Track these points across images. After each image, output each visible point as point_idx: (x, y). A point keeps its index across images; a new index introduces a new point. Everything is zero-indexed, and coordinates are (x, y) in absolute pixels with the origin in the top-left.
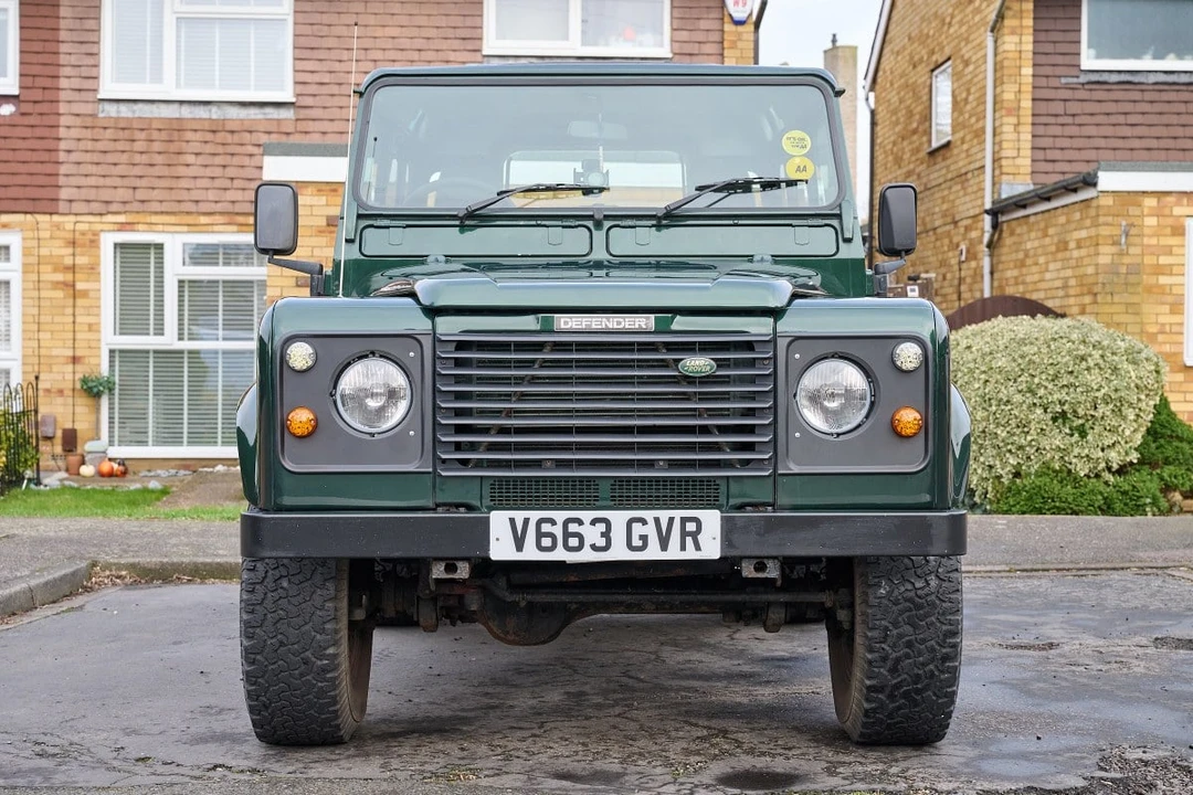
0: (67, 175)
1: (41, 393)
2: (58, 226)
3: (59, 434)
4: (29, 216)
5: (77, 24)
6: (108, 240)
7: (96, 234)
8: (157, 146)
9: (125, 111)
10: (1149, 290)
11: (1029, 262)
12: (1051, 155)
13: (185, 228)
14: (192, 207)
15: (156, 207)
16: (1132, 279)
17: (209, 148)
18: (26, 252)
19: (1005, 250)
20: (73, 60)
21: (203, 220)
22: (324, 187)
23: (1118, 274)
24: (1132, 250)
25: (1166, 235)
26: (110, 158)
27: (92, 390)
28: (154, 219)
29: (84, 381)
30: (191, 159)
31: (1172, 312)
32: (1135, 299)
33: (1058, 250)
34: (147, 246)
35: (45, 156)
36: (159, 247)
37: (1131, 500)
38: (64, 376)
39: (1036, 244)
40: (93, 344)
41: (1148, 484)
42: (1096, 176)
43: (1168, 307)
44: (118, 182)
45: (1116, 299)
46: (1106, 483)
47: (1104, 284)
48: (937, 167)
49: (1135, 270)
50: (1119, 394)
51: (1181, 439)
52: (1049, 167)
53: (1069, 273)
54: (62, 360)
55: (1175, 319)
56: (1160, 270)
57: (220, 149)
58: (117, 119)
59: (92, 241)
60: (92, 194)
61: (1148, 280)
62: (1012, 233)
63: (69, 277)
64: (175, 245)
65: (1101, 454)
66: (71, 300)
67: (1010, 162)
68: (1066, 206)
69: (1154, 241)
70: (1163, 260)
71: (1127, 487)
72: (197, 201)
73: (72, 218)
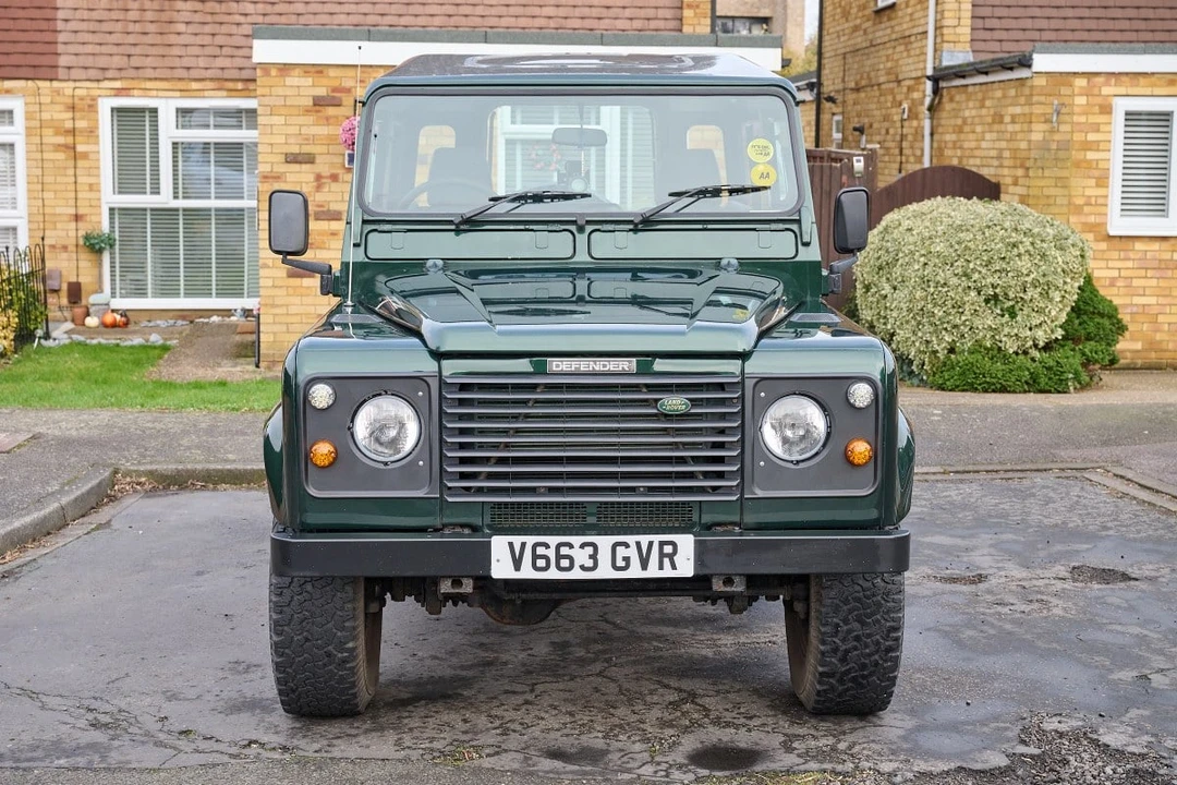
0: (65, 43)
1: (47, 249)
2: (58, 92)
3: (65, 287)
4: (30, 82)
6: (106, 106)
7: (94, 99)
8: (149, 16)
10: (1077, 165)
11: (967, 129)
12: (989, 23)
13: (178, 94)
14: (183, 73)
15: (150, 73)
16: (1061, 154)
17: (198, 18)
18: (29, 116)
19: (944, 114)
21: (195, 85)
22: (313, 69)
23: (1049, 150)
24: (1063, 128)
25: (1094, 114)
26: (106, 27)
27: (94, 246)
28: (149, 85)
29: (87, 237)
30: (181, 28)
31: (1098, 186)
32: (1065, 173)
33: (994, 122)
34: (142, 110)
35: (44, 25)
36: (154, 111)
37: (1055, 375)
38: (68, 233)
39: (974, 112)
40: (93, 203)
41: (1071, 360)
42: (1031, 59)
43: (1094, 180)
44: (114, 50)
45: (1047, 173)
46: (1033, 360)
47: (1036, 159)
48: (883, 26)
49: (1065, 146)
50: (1046, 279)
51: (1102, 315)
52: (987, 35)
53: (1003, 144)
54: (66, 218)
55: (1100, 192)
56: (1088, 146)
57: (209, 18)
59: (90, 106)
60: (89, 61)
61: (1076, 155)
62: (951, 100)
63: (70, 140)
64: (167, 108)
65: (1029, 333)
66: (71, 163)
67: (951, 31)
68: (1003, 81)
69: (1083, 119)
70: (1092, 137)
71: (1052, 363)
72: (189, 68)
73: (71, 84)
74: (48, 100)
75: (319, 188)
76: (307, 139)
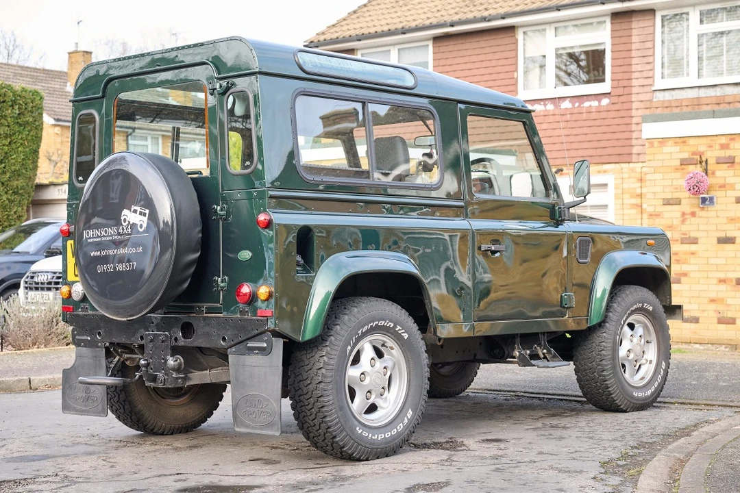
0: (637, 139)
2: (632, 170)
4: (617, 165)
5: (642, 46)
9: (667, 96)
18: (616, 187)
20: (639, 68)
22: (678, 140)
35: (624, 128)
58: (663, 102)
63: (638, 201)
66: (640, 216)
73: (640, 165)
74: (626, 176)
75: (683, 221)
76: (677, 189)
